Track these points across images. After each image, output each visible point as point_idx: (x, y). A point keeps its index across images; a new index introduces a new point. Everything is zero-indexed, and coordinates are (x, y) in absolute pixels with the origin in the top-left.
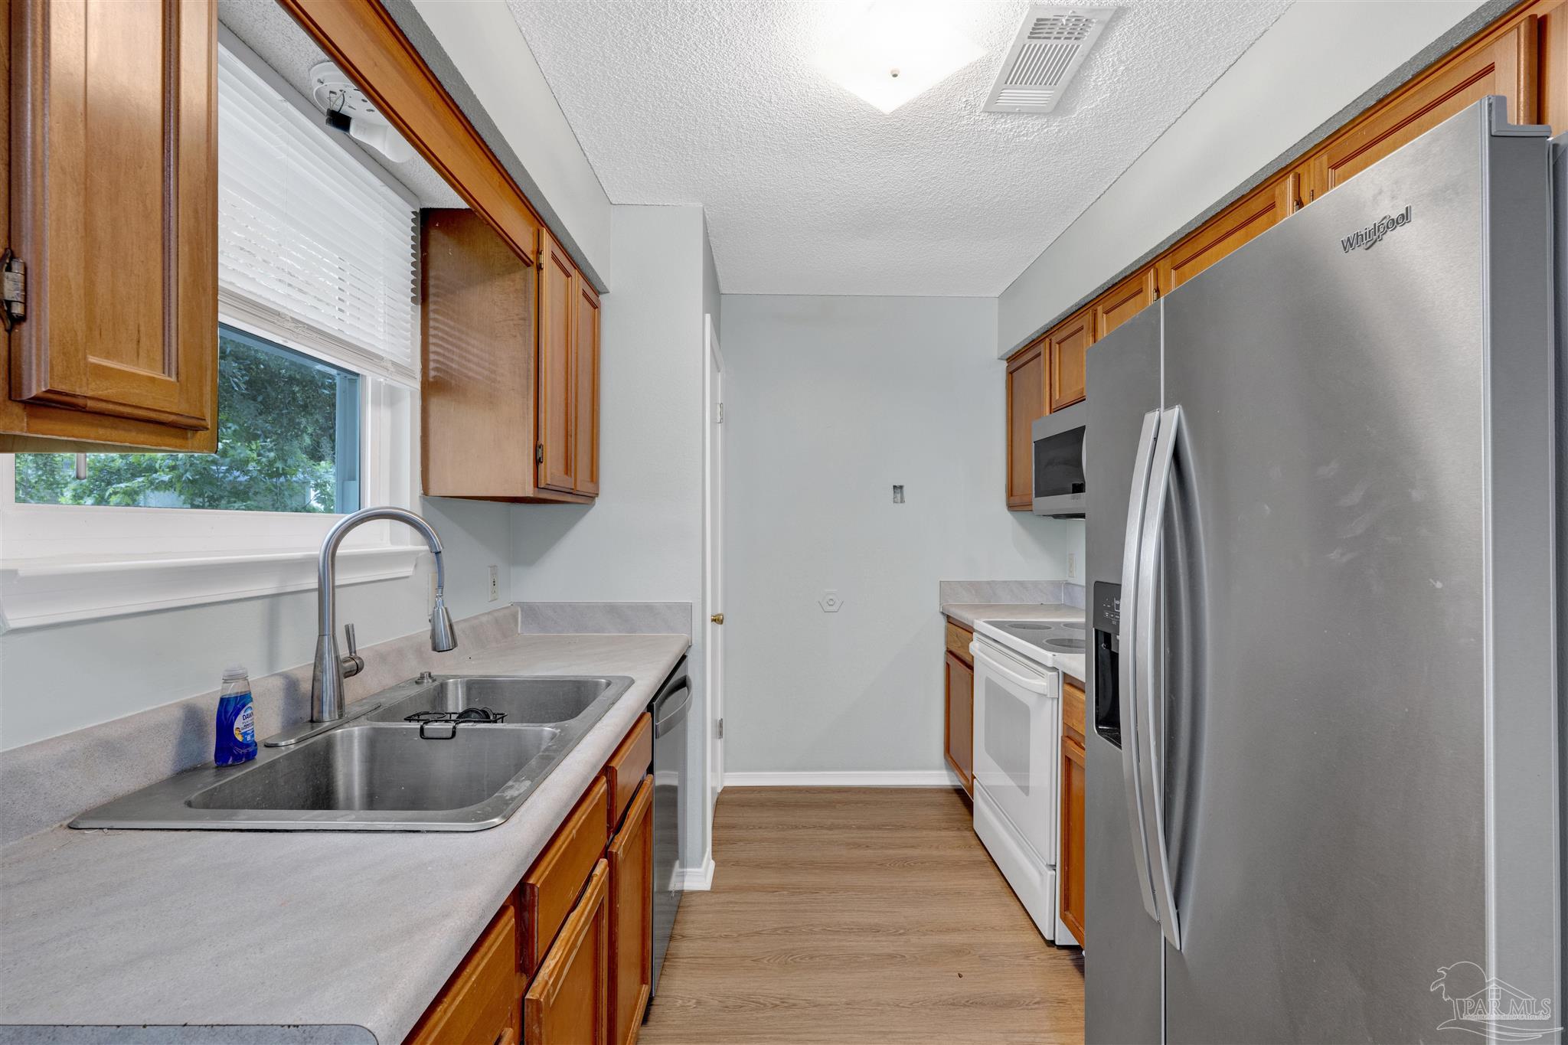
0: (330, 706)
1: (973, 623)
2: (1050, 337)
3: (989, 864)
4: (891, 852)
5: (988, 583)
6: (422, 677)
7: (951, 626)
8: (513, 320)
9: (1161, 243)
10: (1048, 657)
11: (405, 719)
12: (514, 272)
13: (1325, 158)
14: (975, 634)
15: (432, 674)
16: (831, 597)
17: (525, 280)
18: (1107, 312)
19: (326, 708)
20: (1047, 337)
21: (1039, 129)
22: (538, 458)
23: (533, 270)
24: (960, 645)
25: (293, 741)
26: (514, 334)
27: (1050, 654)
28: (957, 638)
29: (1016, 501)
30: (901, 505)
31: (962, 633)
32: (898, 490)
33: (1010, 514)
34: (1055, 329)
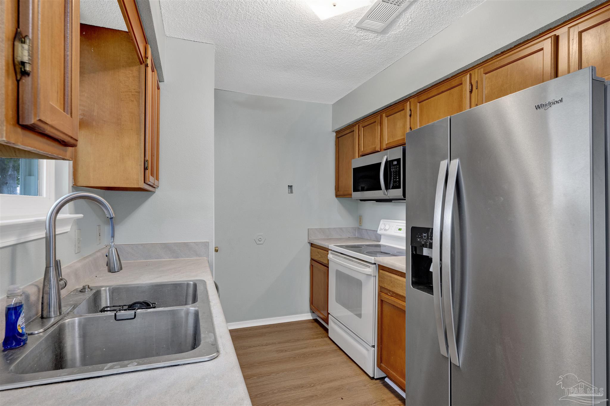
0: (54, 308)
1: (328, 247)
2: (359, 124)
3: (338, 350)
4: (297, 352)
5: (328, 229)
6: (84, 288)
7: (313, 248)
8: (131, 92)
9: (414, 92)
10: (372, 259)
11: (100, 311)
12: (133, 66)
13: (482, 70)
14: (329, 251)
15: (90, 286)
16: (260, 237)
17: (139, 72)
18: (387, 117)
19: (52, 309)
20: (357, 124)
21: (373, 38)
22: (146, 167)
23: (143, 66)
24: (320, 256)
25: (42, 330)
26: (132, 100)
27: (373, 258)
28: (319, 253)
29: (341, 193)
30: (292, 194)
31: (322, 251)
32: (290, 188)
33: (336, 199)
34: (361, 121)
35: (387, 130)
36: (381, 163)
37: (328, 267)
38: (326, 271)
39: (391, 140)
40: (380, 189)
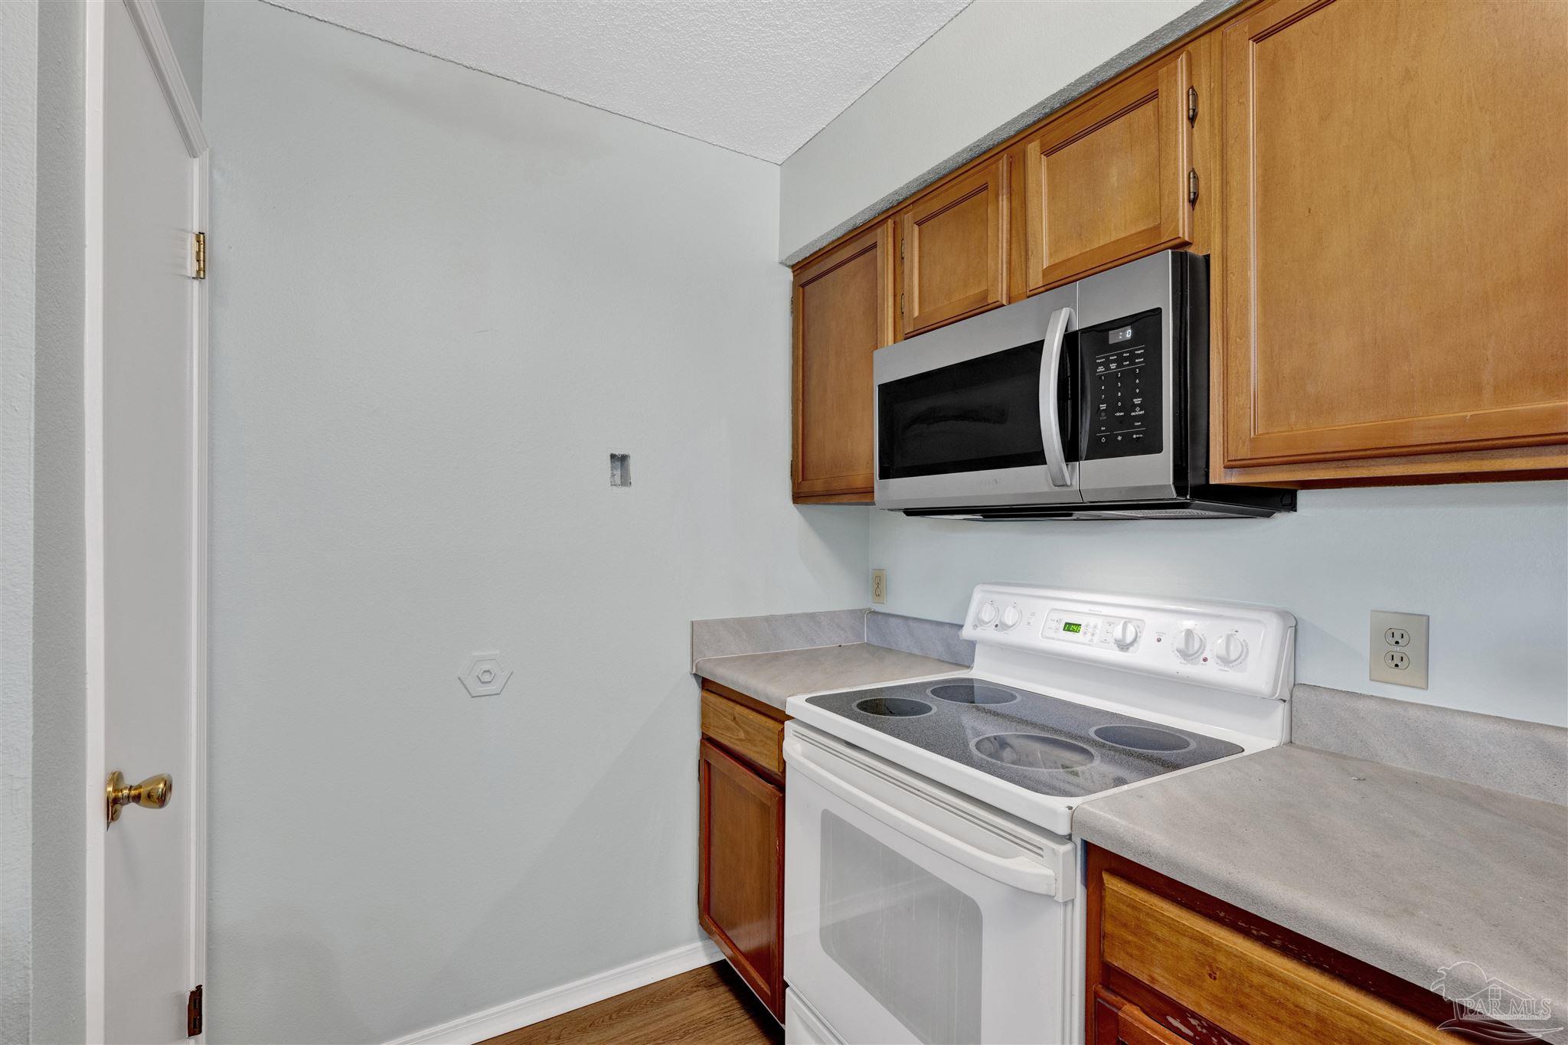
1: (784, 703)
2: (897, 216)
5: (768, 619)
7: (712, 698)
10: (1054, 811)
14: (788, 723)
16: (487, 667)
18: (1049, 152)
20: (889, 217)
24: (742, 735)
28: (737, 723)
29: (819, 486)
30: (625, 489)
31: (753, 716)
32: (618, 464)
33: (796, 511)
34: (909, 202)
35: (1051, 212)
36: (1044, 340)
37: (781, 787)
38: (772, 804)
39: (1072, 251)
40: (1035, 456)
